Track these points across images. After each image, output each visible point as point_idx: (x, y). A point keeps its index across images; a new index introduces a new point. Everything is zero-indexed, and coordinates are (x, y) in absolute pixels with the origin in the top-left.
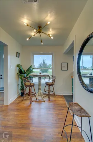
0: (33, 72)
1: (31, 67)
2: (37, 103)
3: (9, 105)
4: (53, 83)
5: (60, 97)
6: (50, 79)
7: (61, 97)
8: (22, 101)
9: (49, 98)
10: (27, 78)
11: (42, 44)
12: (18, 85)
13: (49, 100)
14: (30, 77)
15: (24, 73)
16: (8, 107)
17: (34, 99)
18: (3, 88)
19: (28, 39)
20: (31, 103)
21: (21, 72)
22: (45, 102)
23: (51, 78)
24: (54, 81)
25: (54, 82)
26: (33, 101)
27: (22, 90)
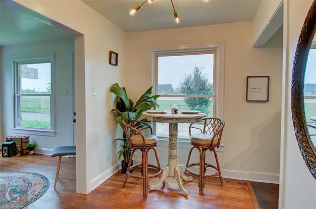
0: (154, 105)
1: (149, 91)
2: (163, 198)
3: (89, 194)
4: (215, 142)
5: (239, 187)
6: (207, 129)
7: (244, 189)
8: (124, 187)
9: (201, 187)
10: (139, 123)
11: (177, 20)
12: (114, 142)
13: (201, 194)
14: (145, 121)
15: (130, 110)
16: (85, 199)
17: (155, 184)
18: (74, 148)
19: (133, 12)
20: (145, 197)
21: (121, 106)
22: (186, 197)
23: (210, 126)
24: (219, 133)
25: (219, 140)
26: (151, 191)
27: (125, 158)
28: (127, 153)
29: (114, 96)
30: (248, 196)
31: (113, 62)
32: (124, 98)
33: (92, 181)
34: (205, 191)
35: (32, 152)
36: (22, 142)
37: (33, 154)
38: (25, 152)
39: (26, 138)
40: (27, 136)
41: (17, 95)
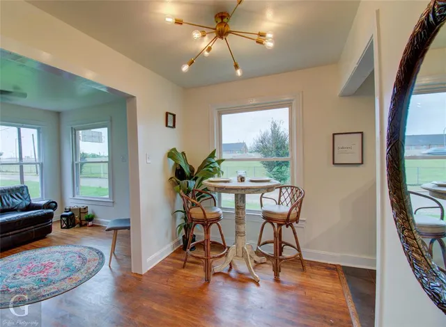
0: (217, 171)
1: (212, 155)
3: (145, 275)
4: (293, 216)
6: (282, 199)
8: (184, 267)
9: (277, 271)
10: (200, 193)
11: (239, 72)
12: (174, 213)
13: (277, 280)
15: (190, 178)
16: (140, 279)
17: (220, 266)
19: (185, 68)
20: (208, 280)
21: (180, 174)
22: (257, 283)
23: (286, 195)
24: (298, 205)
25: (298, 213)
26: (215, 274)
27: (186, 233)
28: (188, 227)
29: (172, 162)
30: (338, 286)
31: (170, 124)
32: (183, 165)
33: (149, 259)
34: (282, 276)
35: (90, 223)
36: (80, 213)
37: (92, 226)
38: (84, 223)
39: (85, 209)
40: (86, 206)
41: (75, 163)
